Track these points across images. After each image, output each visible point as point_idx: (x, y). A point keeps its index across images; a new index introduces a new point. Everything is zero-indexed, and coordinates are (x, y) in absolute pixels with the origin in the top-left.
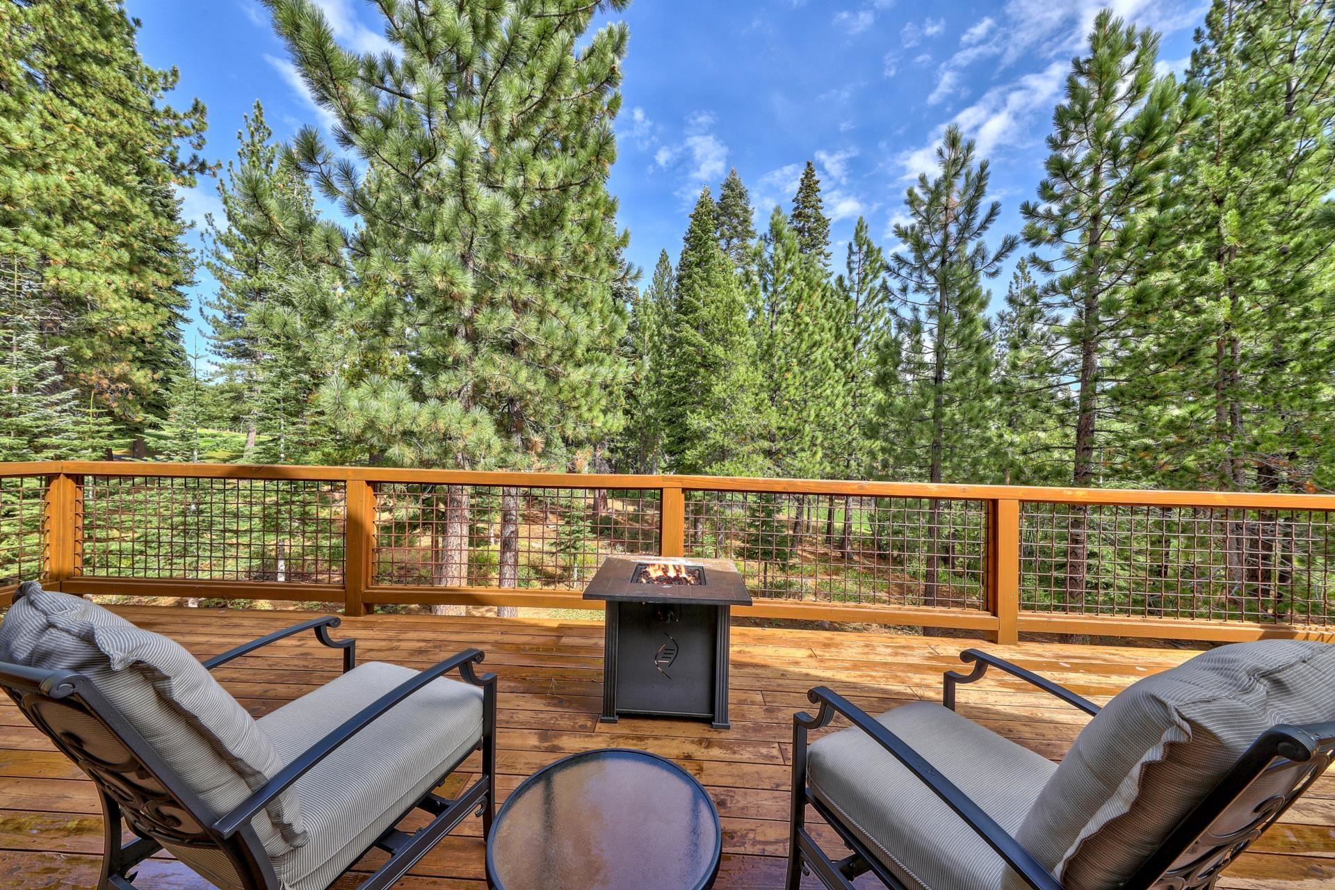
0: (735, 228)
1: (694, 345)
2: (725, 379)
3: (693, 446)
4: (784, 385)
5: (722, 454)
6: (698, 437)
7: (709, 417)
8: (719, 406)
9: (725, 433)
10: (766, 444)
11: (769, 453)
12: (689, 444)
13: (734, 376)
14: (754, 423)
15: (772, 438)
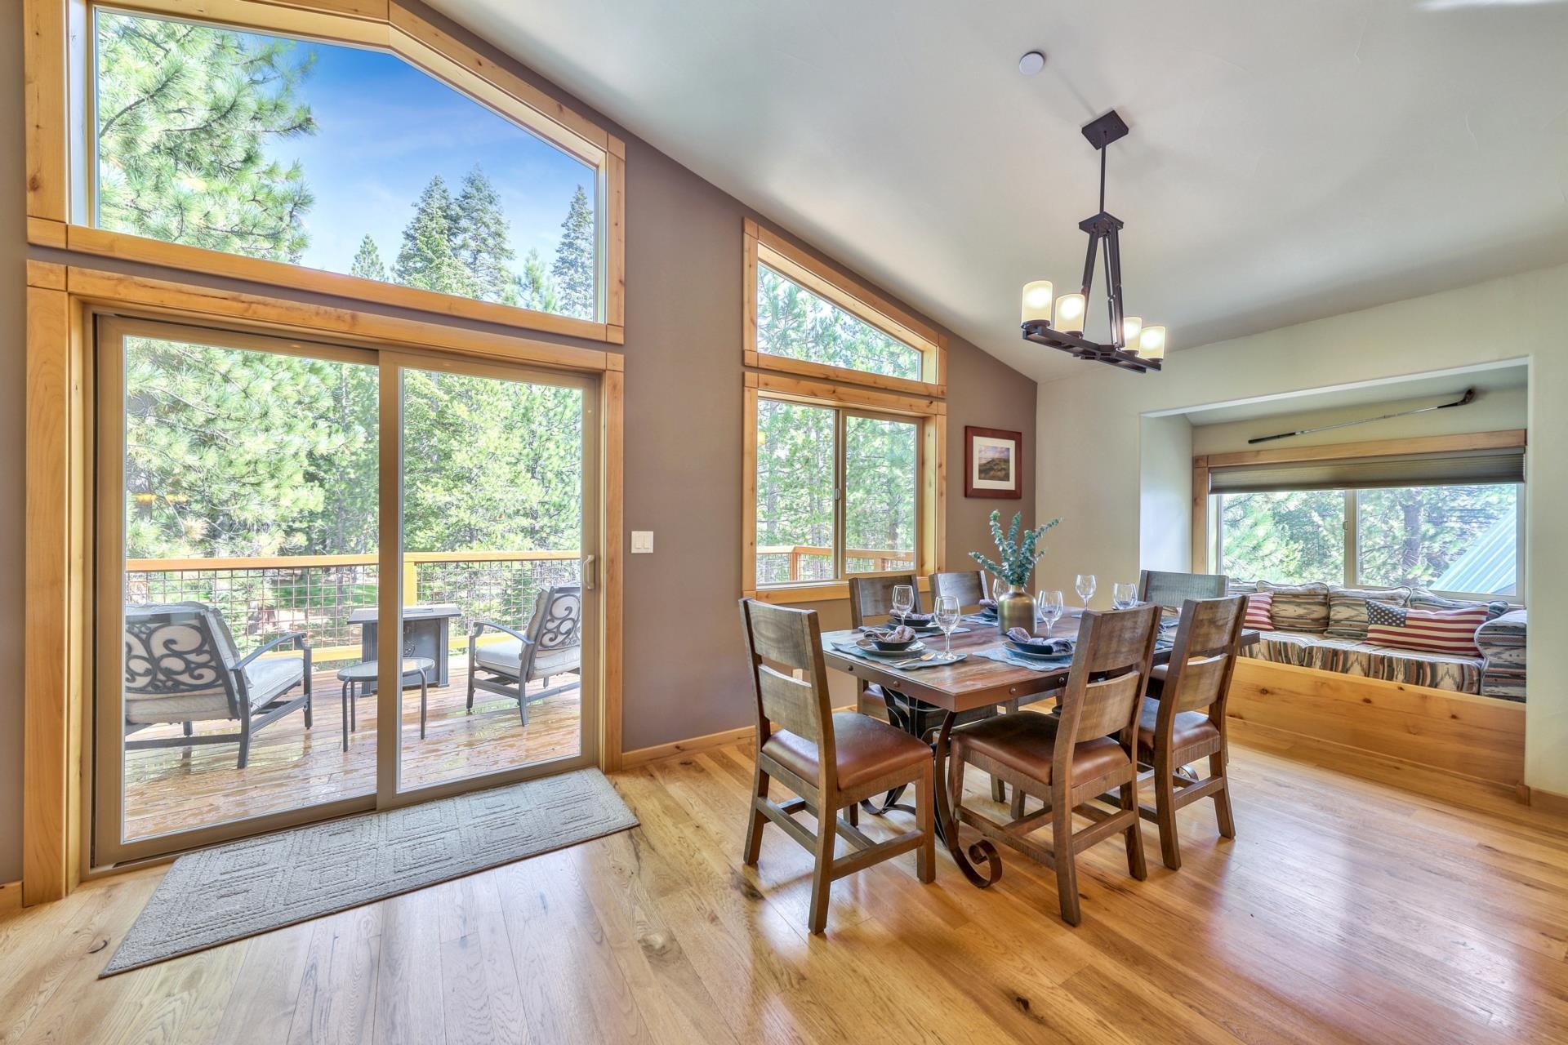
0: (484, 241)
1: (425, 396)
2: (470, 444)
3: (427, 525)
4: (545, 455)
5: (470, 534)
6: (436, 515)
7: (449, 490)
8: (463, 477)
9: (472, 509)
10: (526, 522)
11: (531, 532)
12: (420, 523)
13: (482, 441)
14: (510, 499)
15: (533, 515)
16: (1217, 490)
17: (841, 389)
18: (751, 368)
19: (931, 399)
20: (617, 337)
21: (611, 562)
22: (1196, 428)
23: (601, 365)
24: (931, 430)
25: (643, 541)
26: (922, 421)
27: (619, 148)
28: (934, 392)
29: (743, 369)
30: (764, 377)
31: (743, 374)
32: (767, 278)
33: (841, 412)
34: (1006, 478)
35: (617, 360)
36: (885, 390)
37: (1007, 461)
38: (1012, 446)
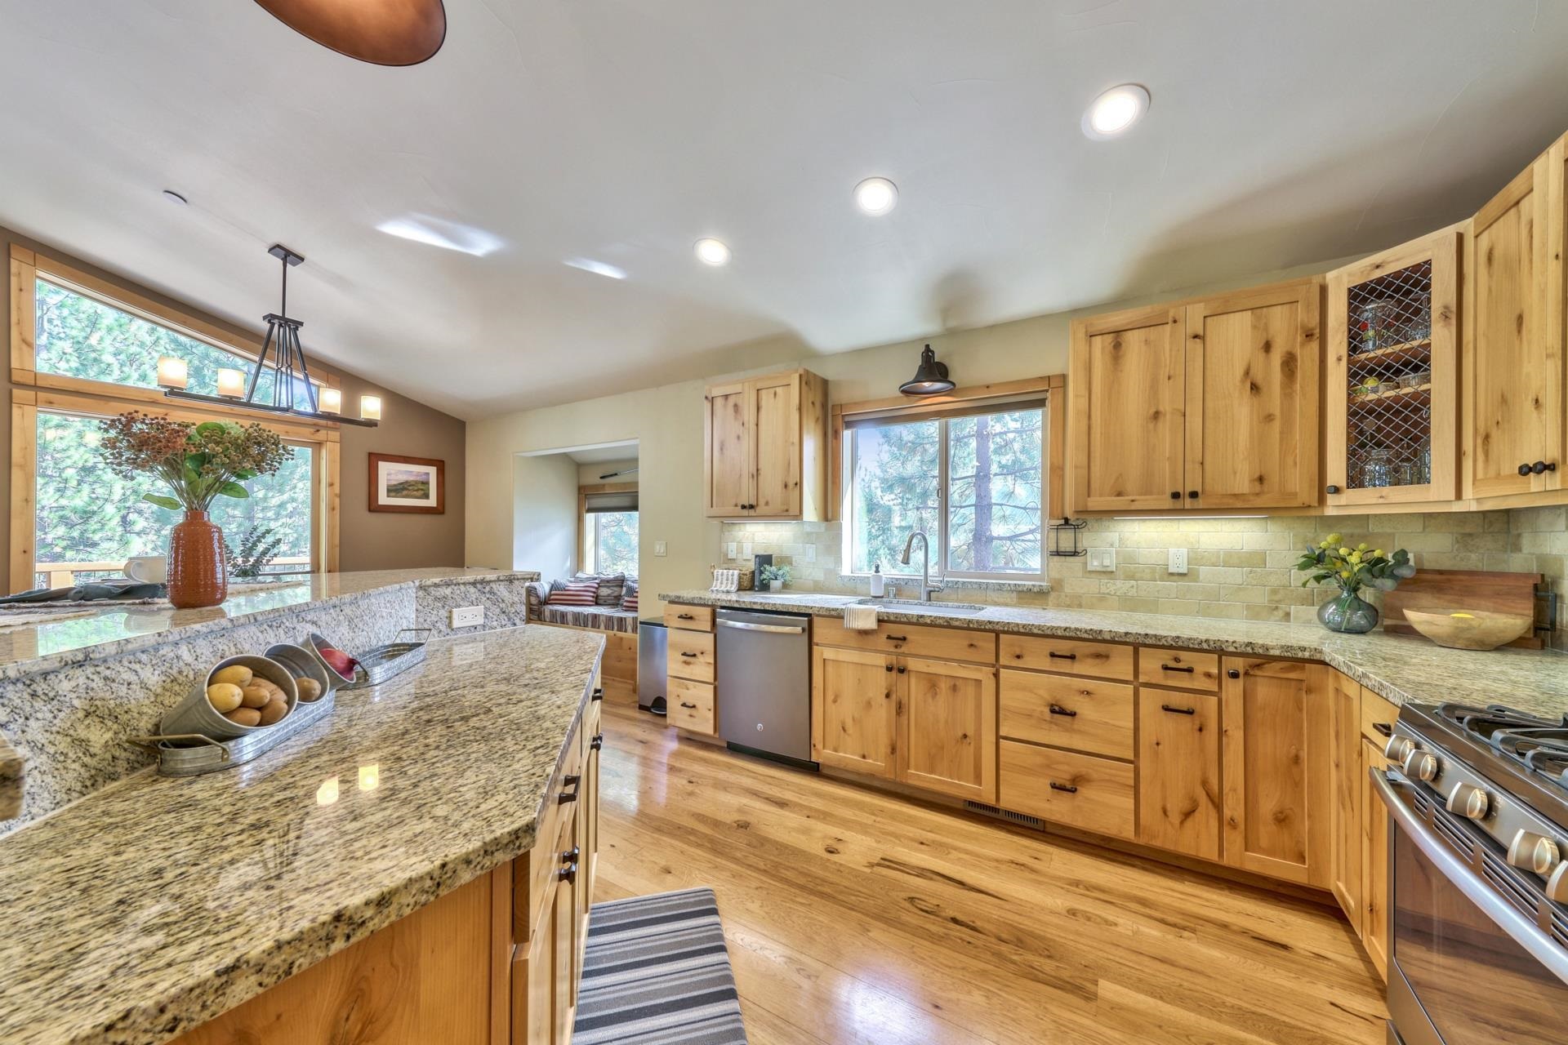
16: (590, 510)
19: (318, 428)
24: (328, 453)
26: (317, 445)
29: (10, 386)
31: (11, 392)
34: (426, 496)
37: (426, 483)
38: (432, 471)
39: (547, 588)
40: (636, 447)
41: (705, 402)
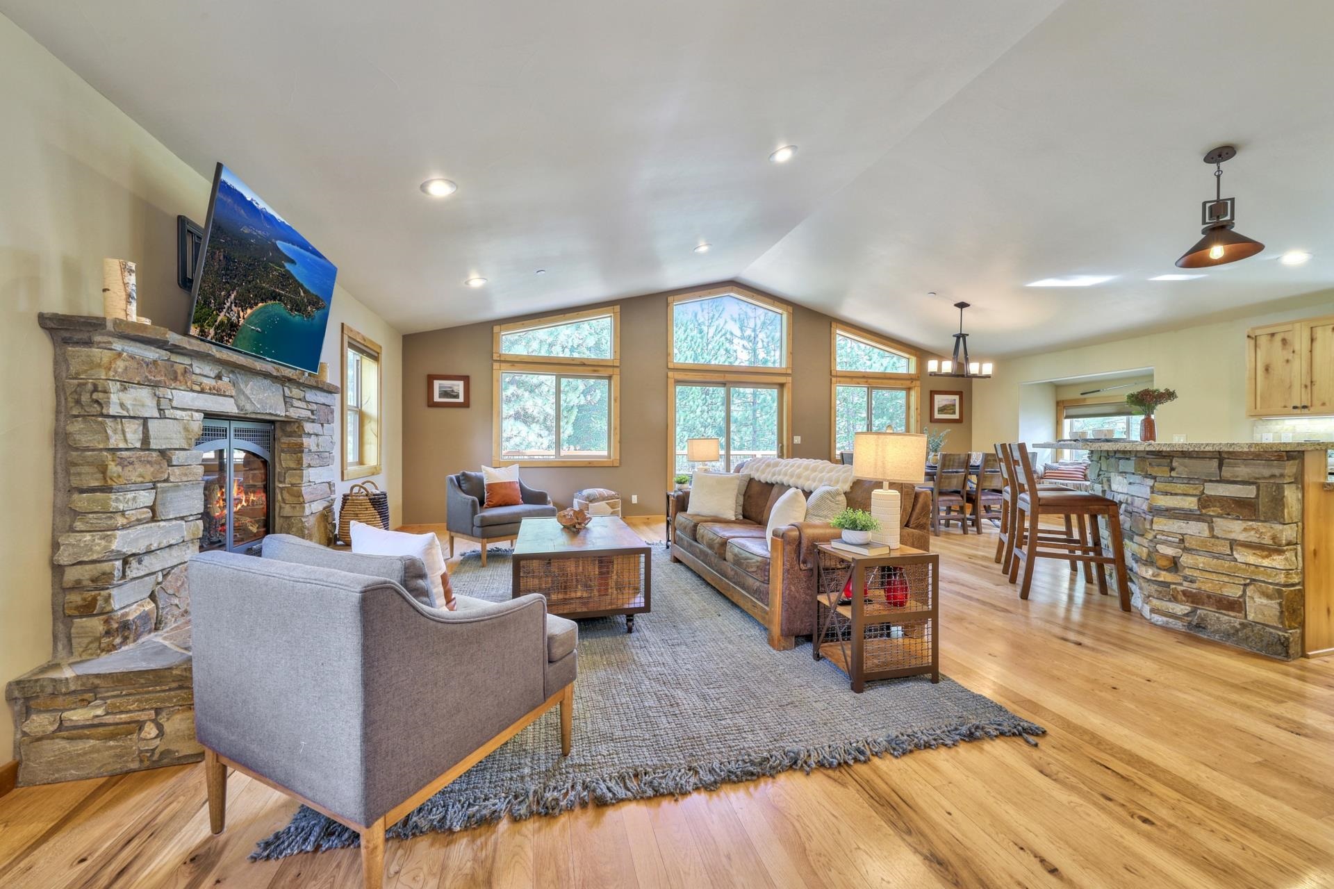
16: (1067, 417)
17: (870, 380)
18: (834, 376)
19: (912, 381)
20: (789, 371)
21: (788, 446)
22: (1057, 387)
23: (784, 381)
24: (913, 393)
25: (797, 440)
26: (909, 389)
27: (790, 309)
28: (913, 377)
29: (831, 377)
30: (839, 379)
31: (831, 379)
32: (838, 338)
33: (870, 389)
34: (954, 413)
35: (789, 379)
36: (890, 379)
37: (954, 405)
38: (957, 398)
39: (1042, 469)
40: (1153, 370)
41: (1247, 340)
